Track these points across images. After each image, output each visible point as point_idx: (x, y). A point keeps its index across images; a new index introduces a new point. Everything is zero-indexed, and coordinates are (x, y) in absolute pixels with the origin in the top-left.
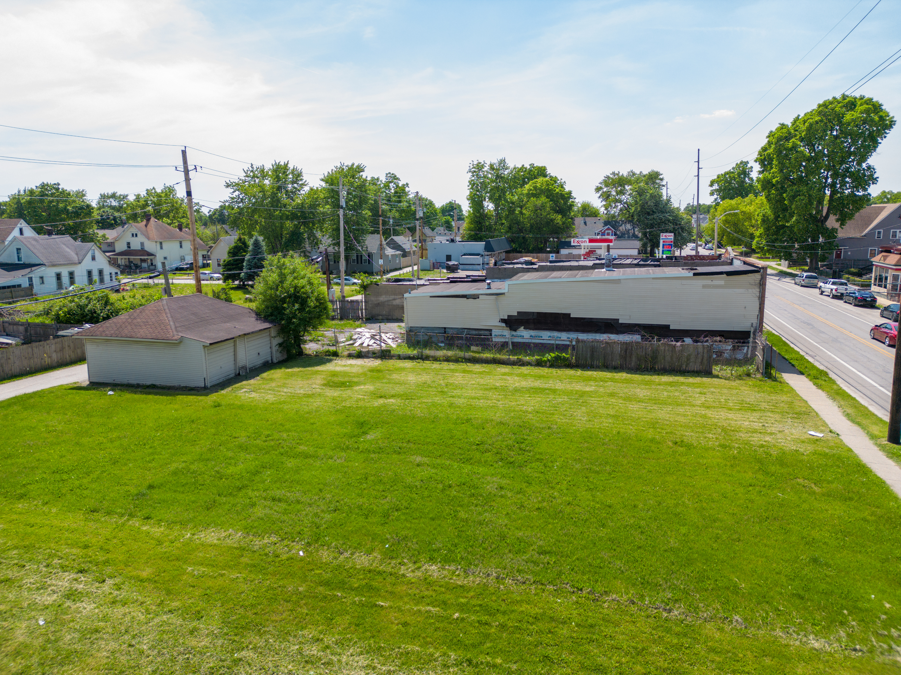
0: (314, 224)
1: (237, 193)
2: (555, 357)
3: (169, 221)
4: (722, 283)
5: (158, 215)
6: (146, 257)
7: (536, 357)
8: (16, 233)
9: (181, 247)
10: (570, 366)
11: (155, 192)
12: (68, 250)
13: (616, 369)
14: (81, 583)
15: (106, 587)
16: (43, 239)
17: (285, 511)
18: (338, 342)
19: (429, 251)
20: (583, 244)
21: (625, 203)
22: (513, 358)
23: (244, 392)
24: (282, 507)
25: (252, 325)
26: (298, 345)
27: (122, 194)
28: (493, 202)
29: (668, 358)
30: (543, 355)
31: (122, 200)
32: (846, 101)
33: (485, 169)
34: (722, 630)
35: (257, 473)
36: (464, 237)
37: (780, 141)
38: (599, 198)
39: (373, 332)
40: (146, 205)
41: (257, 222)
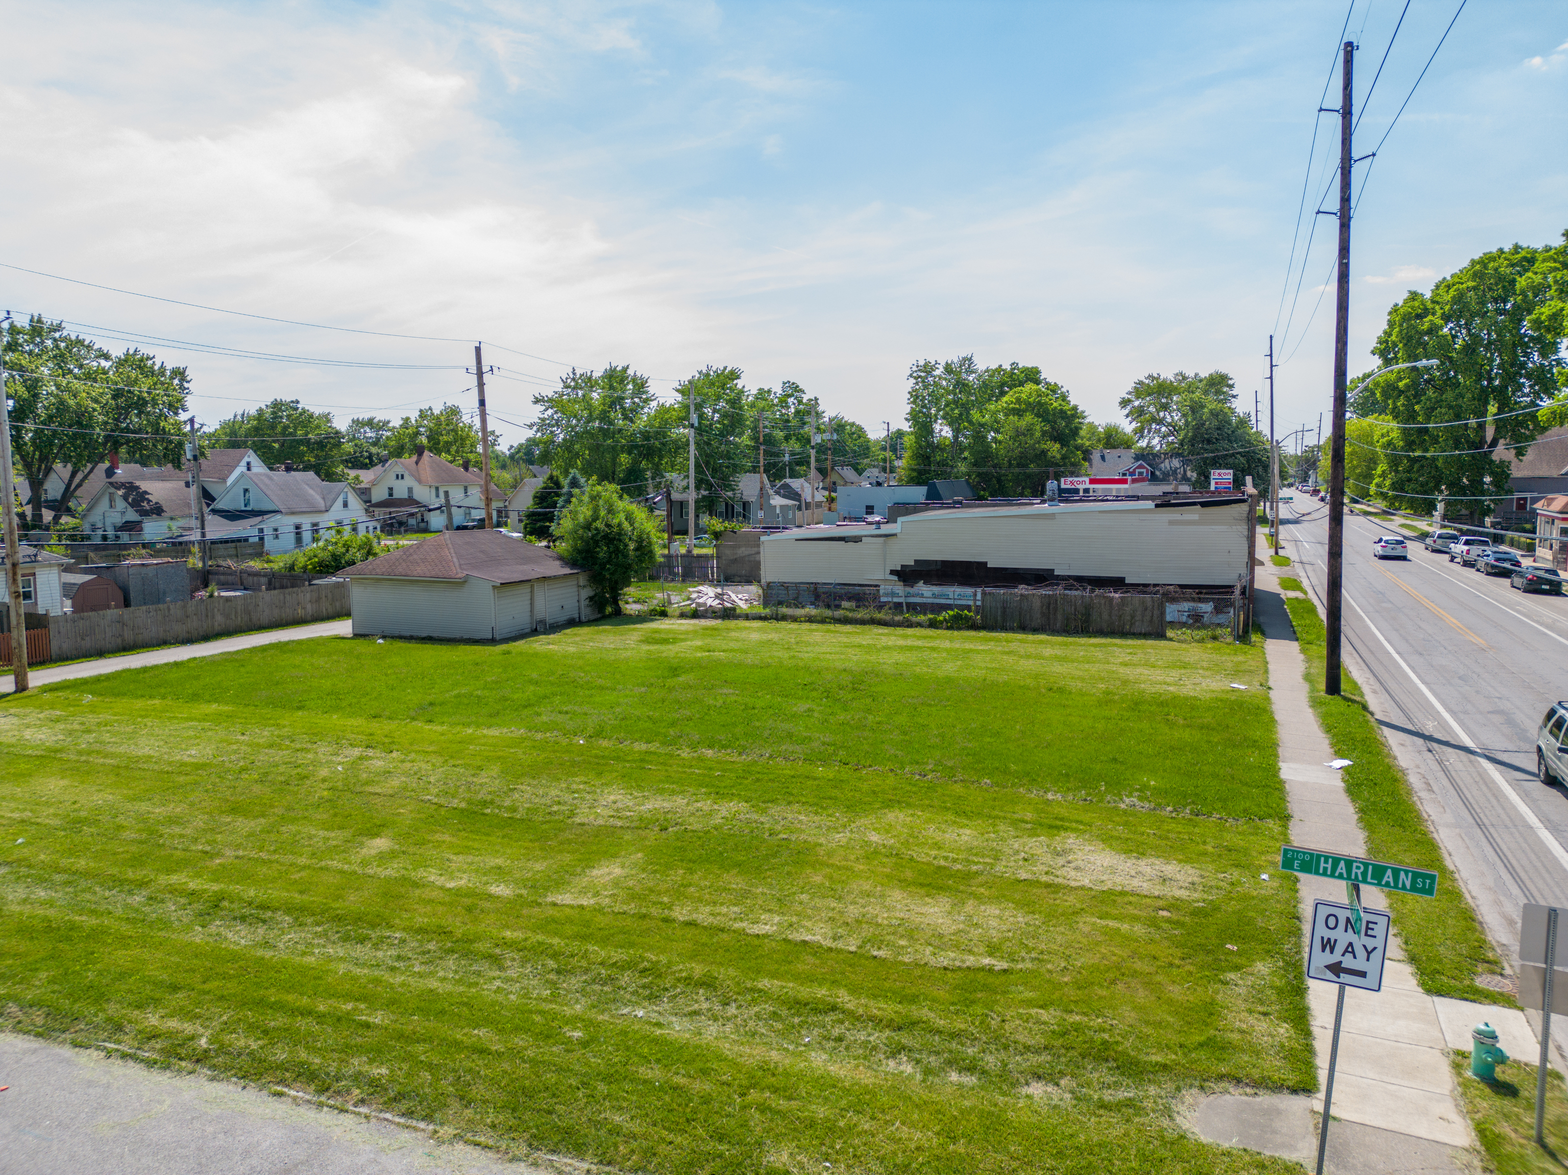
0: (661, 458)
1: (550, 412)
2: (954, 616)
3: (450, 458)
4: (1196, 517)
5: (436, 447)
6: (414, 510)
7: (930, 616)
8: (241, 468)
9: (466, 493)
10: (974, 627)
11: (432, 414)
12: (311, 492)
13: (1035, 630)
14: (371, 752)
15: (394, 755)
16: (280, 475)
17: (571, 719)
18: (670, 603)
19: (838, 500)
20: (1081, 487)
21: (1170, 424)
22: (897, 618)
23: (542, 645)
24: (568, 716)
25: (556, 569)
26: (615, 601)
27: (382, 419)
28: (950, 424)
29: (1105, 616)
30: (939, 613)
31: (381, 429)
32: (1519, 256)
33: (937, 372)
34: (968, 788)
35: (545, 697)
36: (900, 480)
37: (1410, 319)
38: (1127, 416)
39: (719, 590)
40: (418, 433)
41: (577, 455)
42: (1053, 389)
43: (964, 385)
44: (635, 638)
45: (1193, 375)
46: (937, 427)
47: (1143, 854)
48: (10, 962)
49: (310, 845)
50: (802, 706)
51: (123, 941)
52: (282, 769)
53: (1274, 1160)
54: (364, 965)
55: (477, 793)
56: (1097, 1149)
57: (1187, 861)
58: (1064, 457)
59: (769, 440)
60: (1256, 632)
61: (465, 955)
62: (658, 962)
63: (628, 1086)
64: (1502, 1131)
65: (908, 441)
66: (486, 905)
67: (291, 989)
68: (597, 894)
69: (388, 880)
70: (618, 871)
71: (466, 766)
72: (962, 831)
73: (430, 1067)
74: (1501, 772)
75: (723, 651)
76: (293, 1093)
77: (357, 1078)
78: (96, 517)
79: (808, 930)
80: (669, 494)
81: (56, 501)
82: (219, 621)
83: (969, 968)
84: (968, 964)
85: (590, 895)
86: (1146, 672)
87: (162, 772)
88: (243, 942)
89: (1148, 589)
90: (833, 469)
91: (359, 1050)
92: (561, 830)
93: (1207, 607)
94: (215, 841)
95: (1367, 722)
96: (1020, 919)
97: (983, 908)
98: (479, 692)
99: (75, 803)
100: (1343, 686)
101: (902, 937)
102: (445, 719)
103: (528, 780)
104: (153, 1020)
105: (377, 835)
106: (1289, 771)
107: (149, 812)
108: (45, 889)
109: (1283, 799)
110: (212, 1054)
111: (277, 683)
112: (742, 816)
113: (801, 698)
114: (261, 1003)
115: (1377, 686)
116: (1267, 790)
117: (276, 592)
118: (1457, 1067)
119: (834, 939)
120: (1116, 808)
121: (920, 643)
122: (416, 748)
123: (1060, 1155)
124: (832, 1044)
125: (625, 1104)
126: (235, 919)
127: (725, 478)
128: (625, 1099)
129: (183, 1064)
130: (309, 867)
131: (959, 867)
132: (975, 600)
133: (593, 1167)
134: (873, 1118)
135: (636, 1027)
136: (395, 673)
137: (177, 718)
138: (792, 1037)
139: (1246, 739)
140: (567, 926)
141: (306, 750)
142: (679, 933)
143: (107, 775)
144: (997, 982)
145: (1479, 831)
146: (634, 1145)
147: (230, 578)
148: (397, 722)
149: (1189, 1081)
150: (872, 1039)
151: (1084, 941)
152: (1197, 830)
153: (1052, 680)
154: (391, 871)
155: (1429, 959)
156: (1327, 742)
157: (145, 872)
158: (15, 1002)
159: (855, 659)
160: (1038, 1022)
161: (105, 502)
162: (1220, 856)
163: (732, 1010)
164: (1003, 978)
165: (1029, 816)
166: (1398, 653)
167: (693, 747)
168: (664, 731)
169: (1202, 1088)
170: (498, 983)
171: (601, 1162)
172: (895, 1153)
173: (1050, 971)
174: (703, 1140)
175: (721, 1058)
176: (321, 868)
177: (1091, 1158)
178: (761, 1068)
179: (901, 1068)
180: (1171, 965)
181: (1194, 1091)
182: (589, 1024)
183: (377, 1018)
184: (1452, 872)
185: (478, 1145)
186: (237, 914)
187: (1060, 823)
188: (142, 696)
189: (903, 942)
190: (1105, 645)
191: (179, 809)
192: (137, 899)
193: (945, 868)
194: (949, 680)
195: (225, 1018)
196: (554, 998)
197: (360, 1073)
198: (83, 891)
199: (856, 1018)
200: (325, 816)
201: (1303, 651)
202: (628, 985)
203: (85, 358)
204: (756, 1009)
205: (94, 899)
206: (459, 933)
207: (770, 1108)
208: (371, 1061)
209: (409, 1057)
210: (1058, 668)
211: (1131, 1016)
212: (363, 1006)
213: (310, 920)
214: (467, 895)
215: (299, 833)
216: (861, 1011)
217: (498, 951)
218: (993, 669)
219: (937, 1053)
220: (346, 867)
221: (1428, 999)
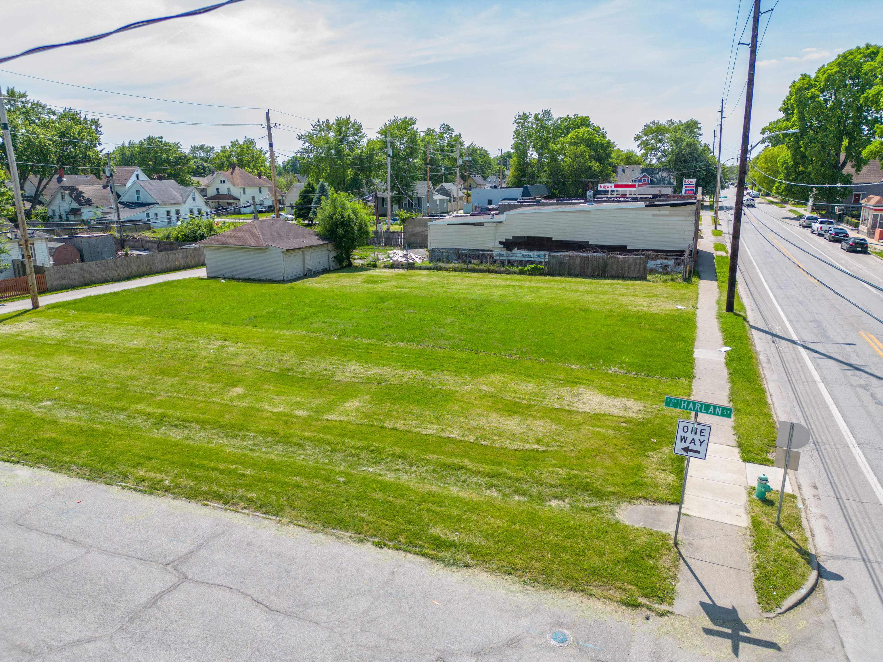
0: (371, 172)
1: (307, 145)
2: (533, 268)
3: (250, 170)
4: (667, 212)
5: (242, 164)
6: (232, 201)
7: (520, 268)
8: (134, 177)
9: (260, 192)
10: (544, 274)
11: (239, 144)
12: (174, 192)
13: (577, 276)
14: (227, 343)
15: (239, 344)
16: (156, 183)
17: (329, 326)
18: (378, 259)
19: (472, 196)
20: (610, 189)
21: (662, 151)
22: (502, 269)
23: (309, 283)
24: (328, 324)
25: (315, 241)
26: (348, 259)
27: (209, 146)
28: (537, 151)
29: (615, 268)
30: (525, 266)
31: (209, 151)
32: (868, 51)
33: (530, 120)
34: (533, 363)
35: (315, 314)
36: (508, 184)
37: (801, 91)
38: (639, 146)
39: (405, 252)
40: (230, 156)
41: (323, 171)
42: (597, 130)
43: (545, 128)
44: (360, 280)
45: (678, 121)
46: (530, 152)
47: (617, 396)
48: (67, 446)
49: (203, 391)
50: (449, 320)
51: (119, 437)
52: (183, 352)
53: (657, 532)
54: (238, 448)
55: (284, 365)
56: (578, 527)
57: (639, 399)
58: (601, 171)
59: (433, 162)
60: (695, 276)
61: (286, 443)
62: (379, 447)
63: (366, 501)
64: (762, 520)
65: (513, 161)
66: (294, 420)
67: (205, 459)
68: (348, 415)
69: (244, 408)
70: (357, 404)
71: (277, 351)
72: (528, 384)
73: (275, 493)
74: (807, 354)
75: (408, 288)
76: (212, 504)
77: (242, 498)
78: (54, 206)
79: (451, 432)
80: (376, 194)
81: (31, 196)
82: (134, 269)
83: (527, 450)
84: (526, 448)
85: (345, 415)
86: (633, 299)
87: (121, 353)
88: (178, 437)
89: (638, 253)
90: (469, 177)
91: (240, 486)
92: (328, 384)
93: (671, 262)
94: (155, 388)
95: (744, 326)
96: (553, 427)
97: (535, 422)
98: (279, 311)
99: (79, 369)
100: (735, 307)
101: (495, 435)
102: (263, 326)
103: (309, 358)
104: (141, 473)
105: (236, 386)
106: (698, 353)
107: (119, 374)
108: (75, 412)
109: (693, 368)
110: (172, 487)
111: (172, 305)
112: (419, 377)
113: (449, 315)
114: (192, 465)
115: (755, 307)
116: (685, 363)
117: (163, 253)
118: (749, 494)
119: (463, 436)
120: (607, 373)
121: (513, 283)
122: (250, 341)
123: (562, 530)
124: (461, 483)
125: (366, 509)
126: (172, 426)
127: (407, 185)
128: (365, 507)
129: (159, 492)
130: (204, 401)
131: (525, 402)
132: (545, 258)
133: (353, 535)
134: (478, 515)
135: (370, 476)
136: (233, 299)
137: (122, 324)
138: (442, 480)
139: (679, 336)
140: (334, 430)
141: (194, 342)
142: (388, 433)
143: (93, 354)
144: (540, 456)
145: (789, 384)
146: (371, 526)
147: (136, 244)
148: (238, 326)
149: (624, 499)
150: (479, 481)
151: (583, 437)
152: (646, 384)
153: (582, 304)
154: (245, 403)
155: (748, 445)
156: (721, 337)
157: (122, 404)
158: (74, 464)
159: (478, 293)
160: (557, 474)
161: (59, 198)
162: (655, 397)
163: (414, 468)
164: (543, 454)
165: (562, 377)
166: (770, 288)
167: (393, 341)
168: (377, 333)
169: (630, 502)
170: (303, 456)
171: (356, 533)
172: (488, 529)
173: (565, 451)
174: (402, 524)
175: (409, 489)
176: (210, 402)
177: (575, 531)
178: (428, 494)
179: (492, 494)
180: (623, 448)
181: (626, 503)
182: (347, 475)
183: (248, 472)
184: (770, 404)
185: (300, 526)
186: (173, 424)
187: (577, 380)
188: (101, 311)
189: (496, 438)
190: (613, 284)
191: (133, 372)
192: (122, 417)
193: (518, 403)
194: (528, 305)
195: (176, 472)
196: (330, 463)
197: (243, 496)
198: (94, 413)
199: (472, 472)
200: (208, 376)
201: (719, 287)
202: (365, 457)
203: (41, 114)
204: (426, 468)
205: (100, 417)
206: (282, 433)
207: (432, 511)
208: (247, 491)
209: (265, 489)
210: (587, 298)
211: (601, 471)
212: (240, 466)
213: (209, 427)
214: (284, 416)
215: (196, 384)
216: (475, 469)
217: (301, 442)
218: (552, 298)
219: (509, 487)
220: (223, 402)
221: (743, 464)
